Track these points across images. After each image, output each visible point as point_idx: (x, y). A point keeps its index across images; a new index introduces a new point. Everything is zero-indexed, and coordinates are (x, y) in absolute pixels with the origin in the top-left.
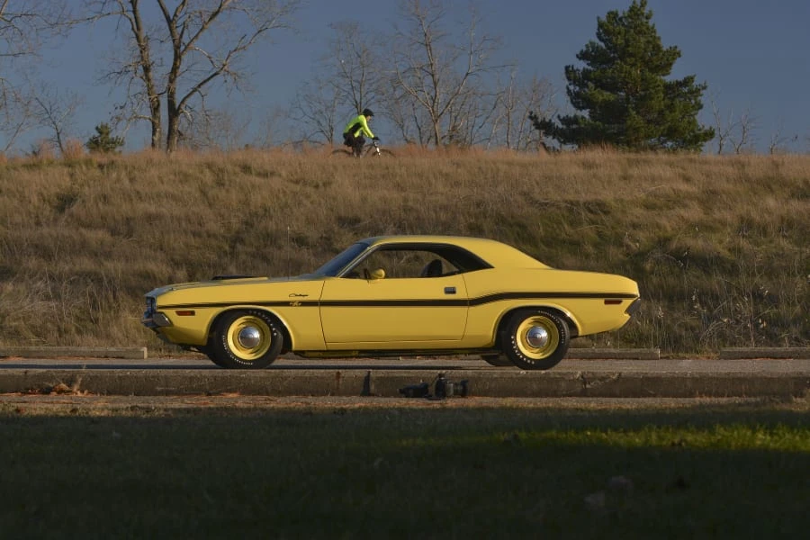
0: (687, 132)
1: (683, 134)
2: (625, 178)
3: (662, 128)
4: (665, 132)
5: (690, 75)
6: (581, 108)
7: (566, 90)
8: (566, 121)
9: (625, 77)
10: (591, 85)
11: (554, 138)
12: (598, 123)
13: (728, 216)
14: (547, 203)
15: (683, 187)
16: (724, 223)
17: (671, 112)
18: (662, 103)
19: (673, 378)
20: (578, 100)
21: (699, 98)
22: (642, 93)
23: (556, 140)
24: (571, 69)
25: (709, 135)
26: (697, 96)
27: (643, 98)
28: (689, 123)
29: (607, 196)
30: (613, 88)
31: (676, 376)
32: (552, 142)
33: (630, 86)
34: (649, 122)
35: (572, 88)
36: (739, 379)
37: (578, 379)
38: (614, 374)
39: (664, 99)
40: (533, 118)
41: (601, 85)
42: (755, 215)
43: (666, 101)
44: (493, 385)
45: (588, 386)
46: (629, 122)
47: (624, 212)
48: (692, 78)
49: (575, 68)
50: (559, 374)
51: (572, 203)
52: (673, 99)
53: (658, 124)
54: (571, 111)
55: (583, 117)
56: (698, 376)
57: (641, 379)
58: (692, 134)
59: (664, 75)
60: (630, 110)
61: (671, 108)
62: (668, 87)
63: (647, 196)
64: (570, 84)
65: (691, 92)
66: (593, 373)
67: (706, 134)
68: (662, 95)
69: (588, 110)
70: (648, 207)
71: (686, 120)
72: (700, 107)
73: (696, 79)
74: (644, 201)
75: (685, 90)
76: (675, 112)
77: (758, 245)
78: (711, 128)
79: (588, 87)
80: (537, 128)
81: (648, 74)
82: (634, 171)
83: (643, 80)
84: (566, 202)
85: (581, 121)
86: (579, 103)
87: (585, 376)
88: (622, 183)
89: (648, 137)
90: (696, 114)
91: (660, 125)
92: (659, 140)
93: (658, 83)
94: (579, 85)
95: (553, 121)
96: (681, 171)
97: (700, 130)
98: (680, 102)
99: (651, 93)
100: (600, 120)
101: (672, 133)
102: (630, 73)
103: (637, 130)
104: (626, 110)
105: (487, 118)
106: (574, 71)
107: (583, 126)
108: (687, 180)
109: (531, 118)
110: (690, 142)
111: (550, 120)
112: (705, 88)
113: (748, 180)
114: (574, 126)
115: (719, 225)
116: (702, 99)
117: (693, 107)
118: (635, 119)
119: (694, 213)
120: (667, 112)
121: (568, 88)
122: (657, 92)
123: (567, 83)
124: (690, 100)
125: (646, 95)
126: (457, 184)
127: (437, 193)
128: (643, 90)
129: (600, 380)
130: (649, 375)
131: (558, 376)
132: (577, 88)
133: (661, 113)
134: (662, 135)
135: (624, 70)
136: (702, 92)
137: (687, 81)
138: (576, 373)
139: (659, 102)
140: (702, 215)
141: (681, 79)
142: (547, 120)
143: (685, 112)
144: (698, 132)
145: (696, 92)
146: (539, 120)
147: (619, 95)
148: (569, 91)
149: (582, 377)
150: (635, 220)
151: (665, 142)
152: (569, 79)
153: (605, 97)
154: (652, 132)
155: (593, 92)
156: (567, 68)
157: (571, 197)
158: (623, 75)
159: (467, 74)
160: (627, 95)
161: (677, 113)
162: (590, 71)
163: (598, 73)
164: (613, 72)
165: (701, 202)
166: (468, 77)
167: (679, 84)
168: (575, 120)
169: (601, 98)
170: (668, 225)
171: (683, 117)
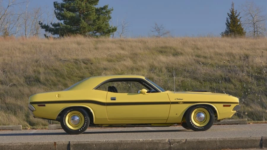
0: (105, 28)
1: (103, 29)
2: (96, 49)
3: (95, 27)
4: (96, 29)
5: (106, 5)
6: (60, 20)
7: (54, 12)
8: (55, 25)
9: (79, 6)
10: (65, 9)
11: (49, 32)
12: (68, 25)
13: (144, 64)
14: (66, 60)
15: (122, 52)
16: (143, 68)
17: (98, 20)
18: (95, 17)
19: (211, 141)
20: (60, 16)
21: (110, 14)
22: (86, 13)
23: (50, 33)
24: (56, 3)
25: (115, 30)
26: (109, 14)
27: (87, 15)
28: (106, 25)
29: (90, 56)
30: (73, 11)
31: (212, 140)
32: (49, 34)
33: (81, 10)
34: (90, 25)
35: (56, 11)
36: (241, 140)
37: (167, 143)
38: (183, 140)
39: (95, 15)
40: (41, 24)
41: (68, 9)
42: (156, 64)
43: (96, 16)
44: (128, 146)
45: (172, 146)
46: (81, 25)
47: (99, 63)
48: (107, 6)
49: (58, 3)
50: (158, 140)
51: (76, 60)
52: (99, 15)
53: (93, 25)
54: (57, 21)
55: (61, 24)
56: (222, 140)
57: (196, 142)
58: (107, 29)
59: (95, 5)
60: (82, 20)
61: (98, 19)
62: (97, 10)
63: (107, 56)
64: (56, 10)
65: (107, 12)
66: (174, 140)
67: (113, 29)
68: (95, 14)
69: (63, 20)
70: (109, 61)
71: (104, 24)
72: (110, 18)
73: (108, 6)
74: (106, 58)
75: (104, 11)
76: (100, 20)
77: (160, 76)
78: (115, 27)
79: (63, 10)
80: (42, 28)
81: (88, 5)
82: (99, 46)
83: (86, 7)
84: (74, 59)
85: (61, 25)
86: (59, 17)
87: (170, 141)
88: (95, 51)
89: (89, 31)
90: (109, 21)
91: (94, 26)
92: (93, 32)
93: (93, 8)
94: (59, 10)
95: (49, 25)
96: (119, 45)
97: (110, 28)
98: (102, 16)
99: (90, 13)
100: (69, 25)
101: (99, 29)
102: (81, 5)
103: (84, 28)
104: (80, 20)
105: (15, 24)
106: (57, 4)
107: (62, 27)
108: (123, 49)
109: (40, 24)
110: (107, 33)
111: (48, 25)
112: (112, 10)
113: (149, 49)
114: (58, 27)
115: (141, 68)
116: (111, 15)
117: (107, 18)
118: (84, 23)
119: (129, 63)
120: (97, 21)
121: (55, 11)
122: (93, 12)
123: (55, 9)
124: (106, 15)
125: (88, 14)
126: (24, 53)
127: (17, 56)
128: (86, 12)
129: (177, 143)
130: (200, 140)
131: (158, 141)
132: (59, 11)
133: (94, 21)
134: (95, 30)
135: (79, 3)
136: (111, 12)
137: (105, 8)
138: (166, 140)
139: (93, 16)
140: (132, 64)
141: (102, 7)
142: (46, 25)
143: (104, 20)
144: (110, 29)
145: (108, 12)
146: (43, 25)
147: (76, 14)
148: (55, 13)
149: (169, 141)
150: (105, 67)
151: (95, 33)
152: (55, 7)
153: (71, 15)
154: (91, 29)
155: (66, 13)
156: (54, 3)
157: (75, 57)
158: (78, 5)
159: (8, 6)
160: (80, 14)
161: (101, 21)
162: (64, 4)
163: (67, 4)
164: (74, 4)
165: (131, 58)
166: (9, 7)
167: (102, 9)
168: (58, 25)
169: (69, 15)
170: (119, 69)
171: (103, 23)
